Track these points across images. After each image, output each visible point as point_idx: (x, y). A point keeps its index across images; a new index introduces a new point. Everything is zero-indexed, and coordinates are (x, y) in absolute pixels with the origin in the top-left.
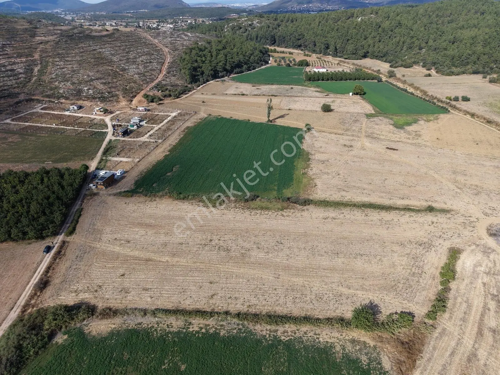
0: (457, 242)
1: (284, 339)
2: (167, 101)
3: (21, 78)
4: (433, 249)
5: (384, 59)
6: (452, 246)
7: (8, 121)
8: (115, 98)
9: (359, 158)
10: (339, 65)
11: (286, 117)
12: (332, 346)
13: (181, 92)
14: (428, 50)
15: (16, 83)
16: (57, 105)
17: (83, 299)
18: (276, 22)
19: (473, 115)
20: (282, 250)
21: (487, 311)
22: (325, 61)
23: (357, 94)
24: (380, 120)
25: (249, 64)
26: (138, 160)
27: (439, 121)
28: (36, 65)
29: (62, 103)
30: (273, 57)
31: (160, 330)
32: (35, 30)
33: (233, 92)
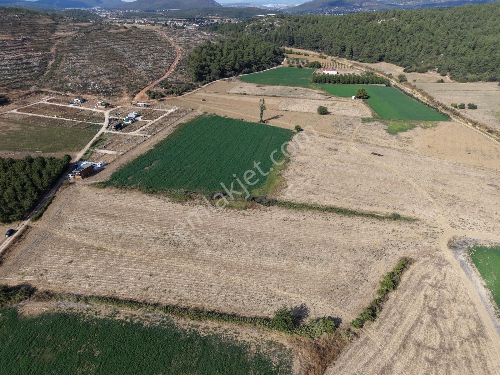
0: (411, 252)
1: (203, 335)
2: (168, 98)
3: (34, 71)
4: (385, 257)
5: (400, 63)
6: (406, 256)
7: (15, 111)
8: (119, 93)
9: (340, 162)
10: (352, 68)
11: (280, 118)
12: (248, 345)
13: (184, 89)
14: (446, 56)
15: (30, 76)
16: (63, 97)
17: (27, 281)
18: (296, 24)
19: (475, 124)
20: (231, 248)
21: (419, 324)
22: (339, 64)
23: (360, 97)
24: (375, 124)
25: (259, 64)
26: (122, 153)
27: (437, 128)
28: (51, 59)
29: (67, 96)
30: (287, 57)
31: (88, 317)
32: (56, 26)
33: (235, 91)
